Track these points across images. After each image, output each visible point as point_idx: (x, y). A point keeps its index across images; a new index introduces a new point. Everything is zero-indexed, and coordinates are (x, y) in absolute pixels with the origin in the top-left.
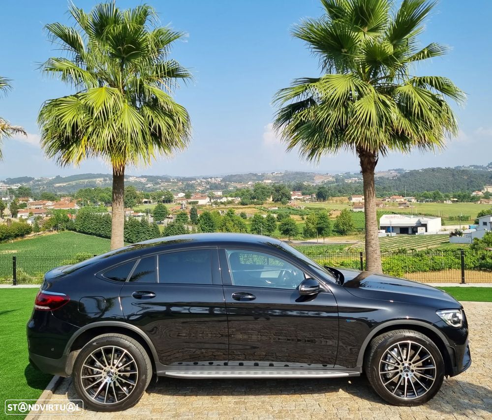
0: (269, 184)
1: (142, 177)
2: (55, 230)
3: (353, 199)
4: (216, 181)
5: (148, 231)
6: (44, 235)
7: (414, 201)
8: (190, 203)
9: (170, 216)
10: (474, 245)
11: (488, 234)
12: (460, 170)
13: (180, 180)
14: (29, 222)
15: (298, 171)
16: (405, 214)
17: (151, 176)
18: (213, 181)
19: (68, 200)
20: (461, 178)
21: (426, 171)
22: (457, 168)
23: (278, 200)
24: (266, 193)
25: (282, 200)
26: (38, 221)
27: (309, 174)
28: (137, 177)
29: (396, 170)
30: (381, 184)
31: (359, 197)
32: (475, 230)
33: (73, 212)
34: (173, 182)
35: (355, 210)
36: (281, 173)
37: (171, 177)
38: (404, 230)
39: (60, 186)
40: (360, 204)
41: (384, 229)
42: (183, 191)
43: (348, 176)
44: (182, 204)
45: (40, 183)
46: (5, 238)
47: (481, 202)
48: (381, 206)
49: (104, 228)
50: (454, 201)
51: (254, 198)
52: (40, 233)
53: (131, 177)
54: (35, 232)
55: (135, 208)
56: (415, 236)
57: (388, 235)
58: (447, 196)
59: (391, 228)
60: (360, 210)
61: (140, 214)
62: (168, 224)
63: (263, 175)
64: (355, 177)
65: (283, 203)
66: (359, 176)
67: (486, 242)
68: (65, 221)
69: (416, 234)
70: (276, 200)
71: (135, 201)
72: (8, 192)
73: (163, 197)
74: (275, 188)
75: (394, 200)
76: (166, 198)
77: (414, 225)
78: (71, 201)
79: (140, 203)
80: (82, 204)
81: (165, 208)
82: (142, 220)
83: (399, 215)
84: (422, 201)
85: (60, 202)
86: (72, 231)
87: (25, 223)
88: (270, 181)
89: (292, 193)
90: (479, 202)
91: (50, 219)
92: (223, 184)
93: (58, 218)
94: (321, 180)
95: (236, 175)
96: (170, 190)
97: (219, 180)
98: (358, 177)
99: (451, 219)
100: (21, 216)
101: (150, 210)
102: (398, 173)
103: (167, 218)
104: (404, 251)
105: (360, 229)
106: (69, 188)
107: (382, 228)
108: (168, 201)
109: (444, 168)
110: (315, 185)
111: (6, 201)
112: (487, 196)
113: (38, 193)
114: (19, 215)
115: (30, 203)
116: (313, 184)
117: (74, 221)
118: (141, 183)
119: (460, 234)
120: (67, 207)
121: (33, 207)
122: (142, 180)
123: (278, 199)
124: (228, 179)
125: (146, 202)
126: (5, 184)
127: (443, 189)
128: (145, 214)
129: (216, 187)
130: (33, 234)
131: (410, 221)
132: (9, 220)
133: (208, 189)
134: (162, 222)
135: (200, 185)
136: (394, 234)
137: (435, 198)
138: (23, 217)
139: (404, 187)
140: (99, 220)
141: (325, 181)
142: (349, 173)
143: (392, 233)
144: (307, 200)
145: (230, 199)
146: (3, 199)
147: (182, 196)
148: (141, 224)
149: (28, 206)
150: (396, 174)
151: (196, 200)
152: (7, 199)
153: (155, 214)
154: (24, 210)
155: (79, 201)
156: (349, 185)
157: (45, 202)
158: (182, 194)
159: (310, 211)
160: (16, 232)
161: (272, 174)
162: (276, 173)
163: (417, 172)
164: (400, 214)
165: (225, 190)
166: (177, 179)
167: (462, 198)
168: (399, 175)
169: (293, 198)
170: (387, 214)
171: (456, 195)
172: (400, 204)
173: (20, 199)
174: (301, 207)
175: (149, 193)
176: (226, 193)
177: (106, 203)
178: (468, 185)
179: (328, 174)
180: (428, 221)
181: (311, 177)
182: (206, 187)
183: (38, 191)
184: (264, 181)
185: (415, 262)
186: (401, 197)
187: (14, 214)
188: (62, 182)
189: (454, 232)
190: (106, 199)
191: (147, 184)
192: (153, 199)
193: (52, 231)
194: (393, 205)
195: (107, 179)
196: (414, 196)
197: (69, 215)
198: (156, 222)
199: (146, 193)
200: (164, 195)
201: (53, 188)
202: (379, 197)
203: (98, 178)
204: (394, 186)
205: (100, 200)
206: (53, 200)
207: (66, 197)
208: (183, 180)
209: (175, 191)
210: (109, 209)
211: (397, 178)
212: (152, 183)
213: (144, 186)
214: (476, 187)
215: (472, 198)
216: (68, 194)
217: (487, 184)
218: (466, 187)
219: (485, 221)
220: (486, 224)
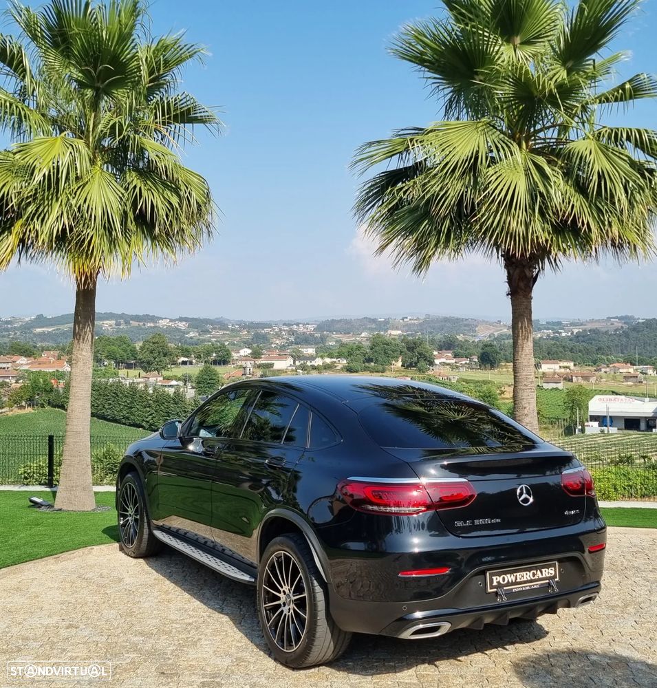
0: (396, 337)
1: (181, 319)
2: (29, 405)
3: (543, 365)
4: (305, 330)
5: (185, 412)
6: (10, 414)
7: (650, 372)
8: (259, 367)
13: (244, 326)
15: (448, 316)
16: (635, 395)
17: (196, 319)
18: (301, 329)
19: (54, 356)
23: (410, 366)
24: (389, 352)
25: (419, 365)
26: (2, 390)
27: (467, 322)
28: (171, 320)
29: (621, 318)
31: (554, 363)
33: (60, 376)
34: (232, 330)
35: (546, 386)
36: (418, 319)
37: (228, 321)
38: (631, 423)
39: (44, 332)
40: (556, 376)
41: (596, 421)
42: (247, 344)
44: (245, 368)
45: (9, 326)
48: (593, 380)
49: (110, 404)
51: (369, 360)
52: (3, 410)
53: (162, 319)
55: (165, 373)
56: (651, 435)
57: (602, 432)
59: (608, 419)
60: (554, 386)
61: (174, 383)
63: (387, 322)
64: (548, 329)
65: (420, 370)
66: (555, 327)
68: (46, 391)
69: (654, 430)
70: (408, 366)
71: (167, 360)
73: (215, 355)
74: (407, 343)
75: (616, 370)
76: (218, 356)
77: (651, 416)
78: (59, 358)
79: (174, 363)
81: (215, 374)
82: (175, 393)
83: (623, 397)
85: (40, 360)
86: (57, 409)
88: (399, 332)
89: (435, 353)
91: (21, 388)
92: (318, 335)
93: (35, 387)
94: (488, 333)
95: (340, 321)
96: (227, 343)
97: (311, 327)
98: (553, 329)
101: (190, 377)
102: (625, 323)
104: (629, 460)
105: (554, 420)
106: (58, 335)
107: (593, 418)
108: (223, 361)
110: (476, 340)
113: (5, 343)
116: (473, 340)
117: (62, 391)
118: (177, 329)
120: (51, 367)
122: (180, 324)
123: (411, 363)
124: (328, 326)
125: (184, 363)
128: (181, 383)
129: (305, 340)
131: (641, 408)
133: (292, 343)
135: (278, 335)
136: (613, 430)
139: (635, 349)
141: (496, 334)
142: (539, 321)
143: (610, 428)
144: (463, 366)
145: (328, 360)
147: (246, 354)
148: (174, 399)
150: (620, 325)
151: (270, 362)
153: (198, 383)
156: (536, 342)
157: (14, 358)
158: (246, 350)
159: (466, 385)
161: (403, 319)
164: (626, 394)
165: (321, 345)
166: (240, 325)
168: (626, 326)
169: (437, 362)
170: (602, 394)
172: (627, 378)
174: (451, 377)
175: (191, 348)
176: (324, 351)
177: (118, 363)
179: (500, 322)
181: (469, 325)
182: (288, 340)
183: (6, 340)
184: (389, 332)
185: (648, 478)
186: (629, 365)
188: (47, 326)
190: (118, 356)
191: (188, 333)
192: (198, 357)
193: (24, 407)
194: (613, 379)
195: (122, 321)
196: (653, 364)
197: (53, 381)
198: (199, 396)
199: (185, 346)
200: (216, 352)
201: (32, 335)
202: (589, 365)
203: (107, 319)
204: (617, 346)
205: (107, 357)
206: (30, 356)
207: (50, 350)
208: (251, 326)
209: (234, 344)
210: (123, 372)
211: (623, 332)
212: (196, 330)
213: (182, 336)
216: (54, 346)
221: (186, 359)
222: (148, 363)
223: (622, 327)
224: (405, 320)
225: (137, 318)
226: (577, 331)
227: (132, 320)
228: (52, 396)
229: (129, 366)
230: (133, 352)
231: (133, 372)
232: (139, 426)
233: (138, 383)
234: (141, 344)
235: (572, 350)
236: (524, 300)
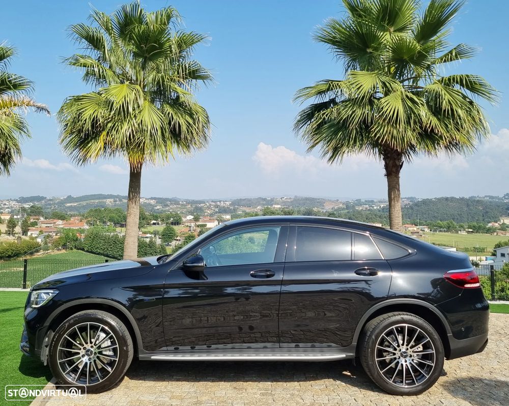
0: (278, 209)
1: (152, 199)
2: (64, 249)
4: (224, 205)
6: (53, 253)
7: (426, 230)
8: (198, 226)
9: (178, 238)
12: (474, 201)
13: (188, 202)
14: (39, 240)
15: (308, 197)
17: (161, 198)
18: (222, 204)
19: (78, 220)
20: (476, 208)
21: (439, 199)
22: (472, 197)
26: (48, 240)
28: (146, 199)
29: (408, 199)
32: (492, 261)
33: (82, 231)
34: (182, 205)
36: (290, 198)
37: (180, 199)
39: (71, 206)
42: (191, 213)
43: (359, 202)
44: (190, 227)
45: (51, 202)
46: (14, 256)
47: (497, 234)
49: (112, 248)
50: (469, 232)
52: (49, 251)
54: (44, 251)
55: (143, 230)
58: (461, 227)
61: (148, 235)
62: (176, 246)
63: (272, 200)
64: (366, 205)
67: (505, 274)
68: (74, 240)
71: (144, 222)
72: (20, 211)
73: (172, 219)
75: (406, 229)
76: (174, 220)
78: (81, 221)
79: (148, 224)
80: (91, 224)
81: (173, 230)
82: (150, 241)
84: (436, 231)
85: (71, 222)
86: (80, 251)
87: (35, 241)
88: (279, 206)
90: (495, 234)
91: (59, 238)
92: (232, 208)
93: (67, 237)
94: (331, 207)
95: (245, 199)
96: (179, 212)
97: (228, 203)
98: (369, 205)
99: (466, 250)
100: (31, 234)
101: (158, 232)
102: (410, 201)
103: (175, 240)
106: (80, 208)
108: (177, 223)
109: (458, 197)
110: (324, 211)
111: (18, 219)
112: (504, 228)
113: (49, 212)
114: (29, 233)
115: (41, 221)
117: (83, 240)
118: (150, 204)
119: (477, 265)
120: (77, 226)
121: (44, 226)
122: (151, 201)
124: (237, 203)
125: (154, 224)
126: (18, 203)
127: (457, 219)
128: (153, 236)
129: (225, 211)
130: (42, 252)
132: (19, 238)
133: (217, 212)
134: (170, 243)
135: (209, 208)
137: (449, 229)
138: (33, 236)
139: (417, 216)
140: (107, 240)
141: (336, 207)
142: (360, 200)
146: (15, 217)
147: (191, 218)
148: (149, 245)
149: (38, 224)
150: (408, 202)
151: (204, 223)
152: (19, 217)
153: (163, 235)
154: (34, 228)
155: (89, 221)
156: (359, 212)
157: (55, 221)
158: (190, 216)
160: (26, 250)
161: (281, 199)
162: (285, 198)
163: (430, 201)
165: (234, 213)
166: (186, 202)
167: (477, 229)
168: (411, 203)
171: (470, 226)
172: (413, 233)
173: (31, 217)
175: (158, 215)
177: (115, 224)
178: (483, 216)
179: (338, 200)
181: (320, 202)
182: (214, 210)
183: (49, 210)
184: (273, 206)
186: (414, 225)
187: (25, 232)
188: (73, 202)
190: (115, 219)
191: (156, 206)
192: (162, 221)
193: (61, 250)
195: (117, 199)
196: (427, 225)
197: (78, 234)
198: (164, 243)
199: (155, 214)
201: (64, 208)
203: (109, 198)
205: (109, 220)
206: (64, 220)
207: (75, 216)
208: (192, 202)
209: (183, 213)
210: (118, 229)
211: (410, 207)
212: (161, 205)
213: (153, 208)
214: (491, 218)
215: (489, 230)
216: (78, 213)
217: (504, 216)
218: (481, 218)
219: (503, 252)
220: (504, 256)
224: (283, 199)
226: (383, 206)
227: (123, 199)
228: (77, 243)
229: (122, 226)
230: (125, 217)
231: (124, 229)
235: (380, 217)
236: (395, 178)
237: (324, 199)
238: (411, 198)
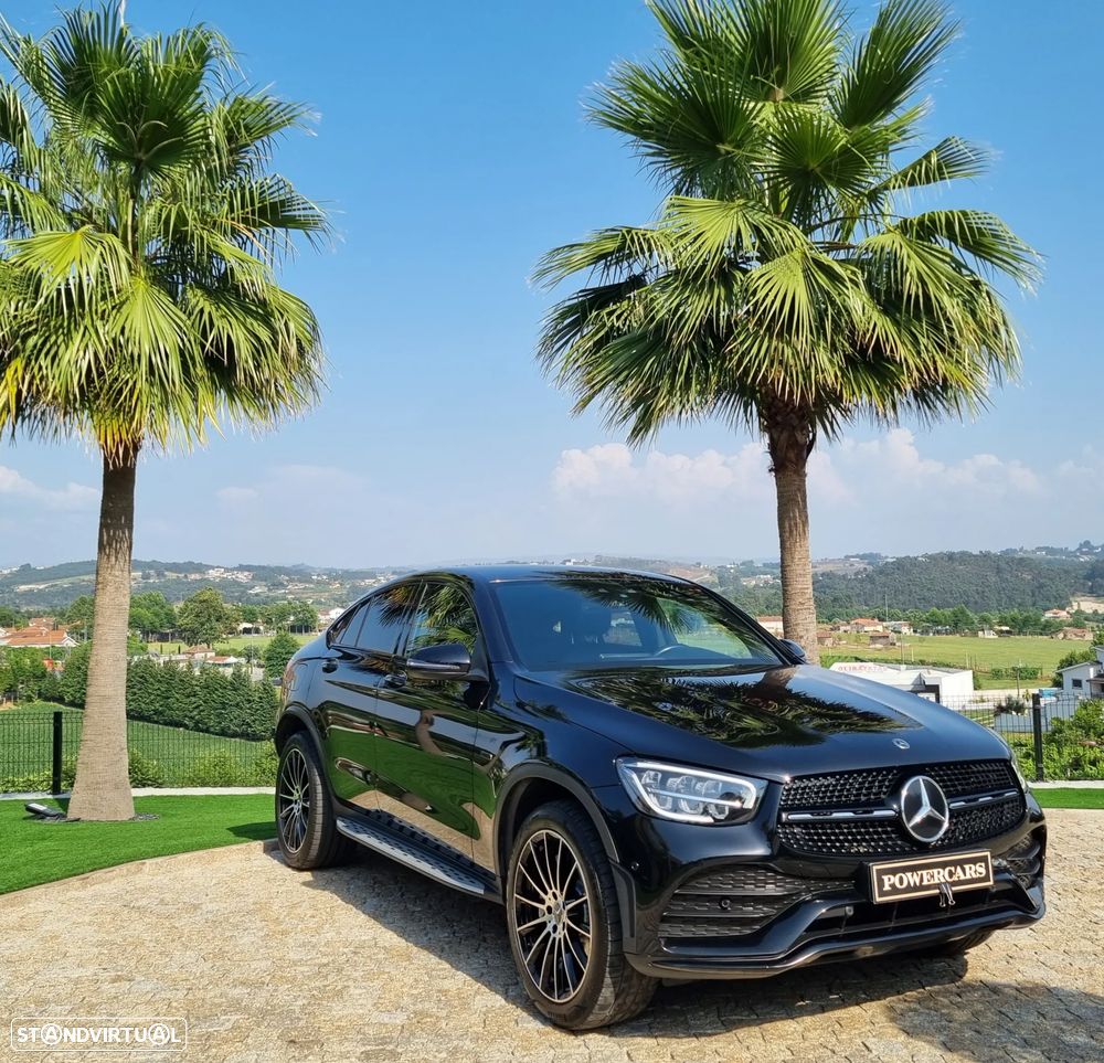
1: (242, 568)
2: (9, 699)
5: (249, 702)
7: (906, 630)
10: (1054, 733)
11: (1085, 706)
12: (1013, 559)
13: (334, 576)
15: (628, 557)
16: (886, 662)
17: (264, 568)
19: (47, 625)
20: (1017, 577)
21: (934, 559)
22: (1007, 552)
27: (653, 566)
28: (227, 570)
29: (863, 557)
30: (828, 591)
31: (775, 620)
32: (1055, 699)
33: (57, 654)
34: (318, 582)
37: (312, 568)
39: (31, 590)
42: (340, 603)
43: (749, 569)
47: (1065, 636)
48: (829, 642)
49: (135, 694)
50: (1002, 632)
53: (213, 568)
55: (218, 646)
58: (984, 620)
61: (232, 660)
64: (767, 574)
67: (1081, 727)
68: (35, 676)
71: (219, 626)
73: (292, 618)
75: (859, 628)
76: (297, 620)
78: (55, 628)
79: (232, 631)
80: (82, 635)
81: (295, 645)
82: (234, 675)
83: (871, 664)
84: (927, 633)
85: (26, 630)
86: (52, 703)
90: (1061, 635)
93: (17, 670)
96: (310, 602)
98: (772, 574)
99: (996, 674)
101: (256, 650)
102: (869, 564)
106: (54, 595)
108: (305, 627)
109: (976, 552)
112: (1079, 621)
117: (59, 677)
118: (236, 583)
119: (1019, 709)
120: (43, 642)
122: (239, 575)
125: (247, 631)
127: (976, 603)
128: (243, 660)
131: (898, 679)
137: (958, 624)
139: (883, 598)
142: (752, 562)
147: (338, 616)
148: (232, 684)
150: (862, 566)
153: (269, 659)
155: (76, 627)
156: (750, 592)
158: (338, 610)
162: (573, 560)
163: (913, 561)
164: (874, 661)
166: (329, 575)
167: (1020, 626)
168: (870, 568)
170: (842, 661)
171: (1005, 619)
172: (874, 639)
175: (257, 609)
177: (146, 633)
178: (1033, 595)
179: (699, 564)
180: (940, 678)
186: (876, 621)
188: (36, 581)
189: (1004, 704)
190: (146, 623)
191: (252, 587)
192: (267, 622)
193: (1, 703)
194: (856, 641)
195: (152, 572)
196: (908, 619)
197: (46, 662)
198: (270, 679)
199: (249, 607)
200: (294, 614)
201: (12, 595)
202: (823, 622)
204: (858, 595)
206: (9, 626)
207: (42, 617)
208: (345, 576)
209: (321, 603)
210: (154, 647)
211: (867, 576)
212: (264, 583)
213: (243, 592)
214: (1052, 600)
215: (1045, 626)
216: (48, 610)
217: (1079, 594)
218: (1029, 600)
219: (1075, 678)
220: (1080, 686)
221: (249, 625)
222: (193, 631)
223: (865, 569)
224: (568, 564)
225: (175, 567)
227: (167, 570)
228: (44, 684)
229: (163, 638)
230: (170, 618)
231: (169, 646)
232: (178, 724)
233: (178, 662)
234: (181, 604)
237: (665, 563)
238: (871, 556)
